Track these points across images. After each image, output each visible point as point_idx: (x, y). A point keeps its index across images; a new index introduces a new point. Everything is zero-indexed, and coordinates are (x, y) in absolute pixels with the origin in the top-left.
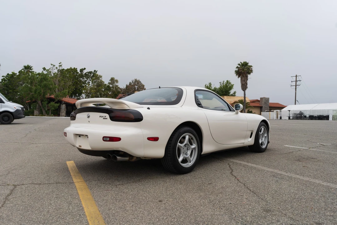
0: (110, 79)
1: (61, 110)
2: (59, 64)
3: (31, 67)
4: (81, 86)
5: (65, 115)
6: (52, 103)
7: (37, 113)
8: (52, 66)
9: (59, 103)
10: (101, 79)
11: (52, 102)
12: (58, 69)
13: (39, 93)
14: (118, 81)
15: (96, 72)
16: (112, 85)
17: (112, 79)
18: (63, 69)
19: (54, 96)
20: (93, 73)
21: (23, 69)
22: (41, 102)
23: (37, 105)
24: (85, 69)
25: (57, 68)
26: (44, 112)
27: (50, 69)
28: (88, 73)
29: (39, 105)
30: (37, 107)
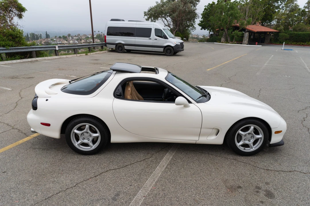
0: (307, 2)
1: (244, 38)
4: (272, 12)
5: (247, 43)
6: (236, 32)
7: (223, 40)
9: (243, 31)
10: (295, 2)
11: (236, 30)
13: (225, 22)
16: (308, 10)
17: (309, 2)
19: (239, 24)
22: (227, 30)
23: (224, 33)
26: (229, 39)
29: (226, 33)
30: (224, 35)
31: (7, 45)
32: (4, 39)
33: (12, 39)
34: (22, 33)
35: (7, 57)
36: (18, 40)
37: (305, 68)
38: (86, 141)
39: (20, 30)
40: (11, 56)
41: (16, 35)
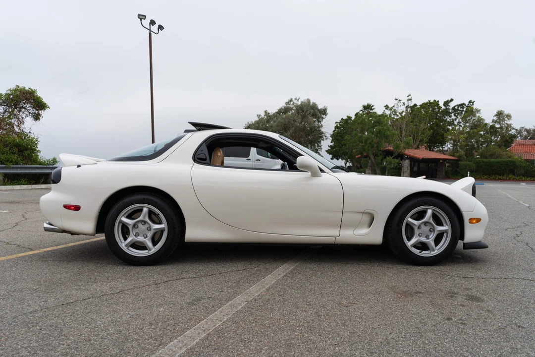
0: (495, 113)
1: (402, 169)
2: (408, 96)
3: (373, 106)
4: (444, 130)
6: (389, 159)
7: (370, 170)
8: (398, 101)
9: (400, 158)
10: (477, 115)
11: (389, 157)
12: (406, 105)
13: (370, 143)
14: (512, 116)
15: (473, 103)
16: (499, 125)
17: (500, 114)
18: (415, 105)
19: (393, 147)
20: (467, 106)
21: (361, 110)
22: (375, 157)
23: (370, 161)
24: (452, 100)
25: (404, 103)
26: (378, 170)
27: (394, 106)
28: (458, 107)
29: (372, 162)
30: (369, 164)
31: (8, 161)
32: (4, 150)
33: (19, 152)
34: (36, 144)
35: (6, 181)
36: (29, 154)
37: (510, 198)
38: (140, 239)
39: (33, 138)
40: (12, 179)
41: (26, 146)
